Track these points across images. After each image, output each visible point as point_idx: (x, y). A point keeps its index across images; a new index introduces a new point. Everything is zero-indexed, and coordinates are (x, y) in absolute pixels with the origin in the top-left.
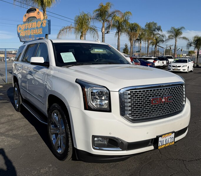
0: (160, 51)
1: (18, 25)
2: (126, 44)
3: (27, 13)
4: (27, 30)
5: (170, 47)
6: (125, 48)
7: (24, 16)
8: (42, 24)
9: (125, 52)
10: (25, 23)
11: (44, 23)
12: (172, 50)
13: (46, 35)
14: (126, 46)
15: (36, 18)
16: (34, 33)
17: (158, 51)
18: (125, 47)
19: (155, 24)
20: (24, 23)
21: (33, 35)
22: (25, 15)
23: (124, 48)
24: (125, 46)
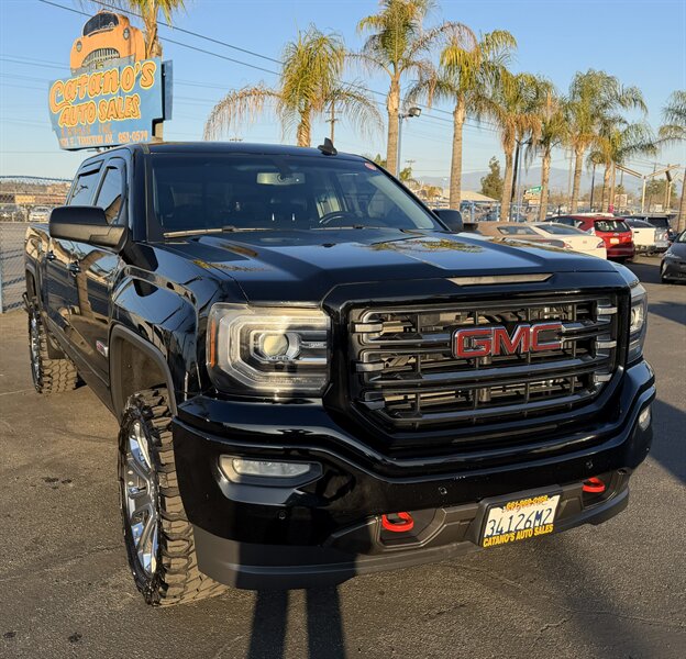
0: (627, 186)
1: (51, 83)
2: (494, 158)
3: (85, 35)
4: (83, 101)
5: (667, 173)
6: (489, 175)
7: (74, 46)
8: (138, 78)
9: (491, 189)
10: (77, 72)
11: (146, 74)
12: (674, 185)
13: (155, 122)
14: (494, 166)
15: (117, 55)
16: (111, 113)
17: (620, 190)
18: (490, 171)
19: (610, 80)
20: (74, 75)
21: (107, 123)
22: (79, 43)
23: (486, 176)
24: (491, 167)
